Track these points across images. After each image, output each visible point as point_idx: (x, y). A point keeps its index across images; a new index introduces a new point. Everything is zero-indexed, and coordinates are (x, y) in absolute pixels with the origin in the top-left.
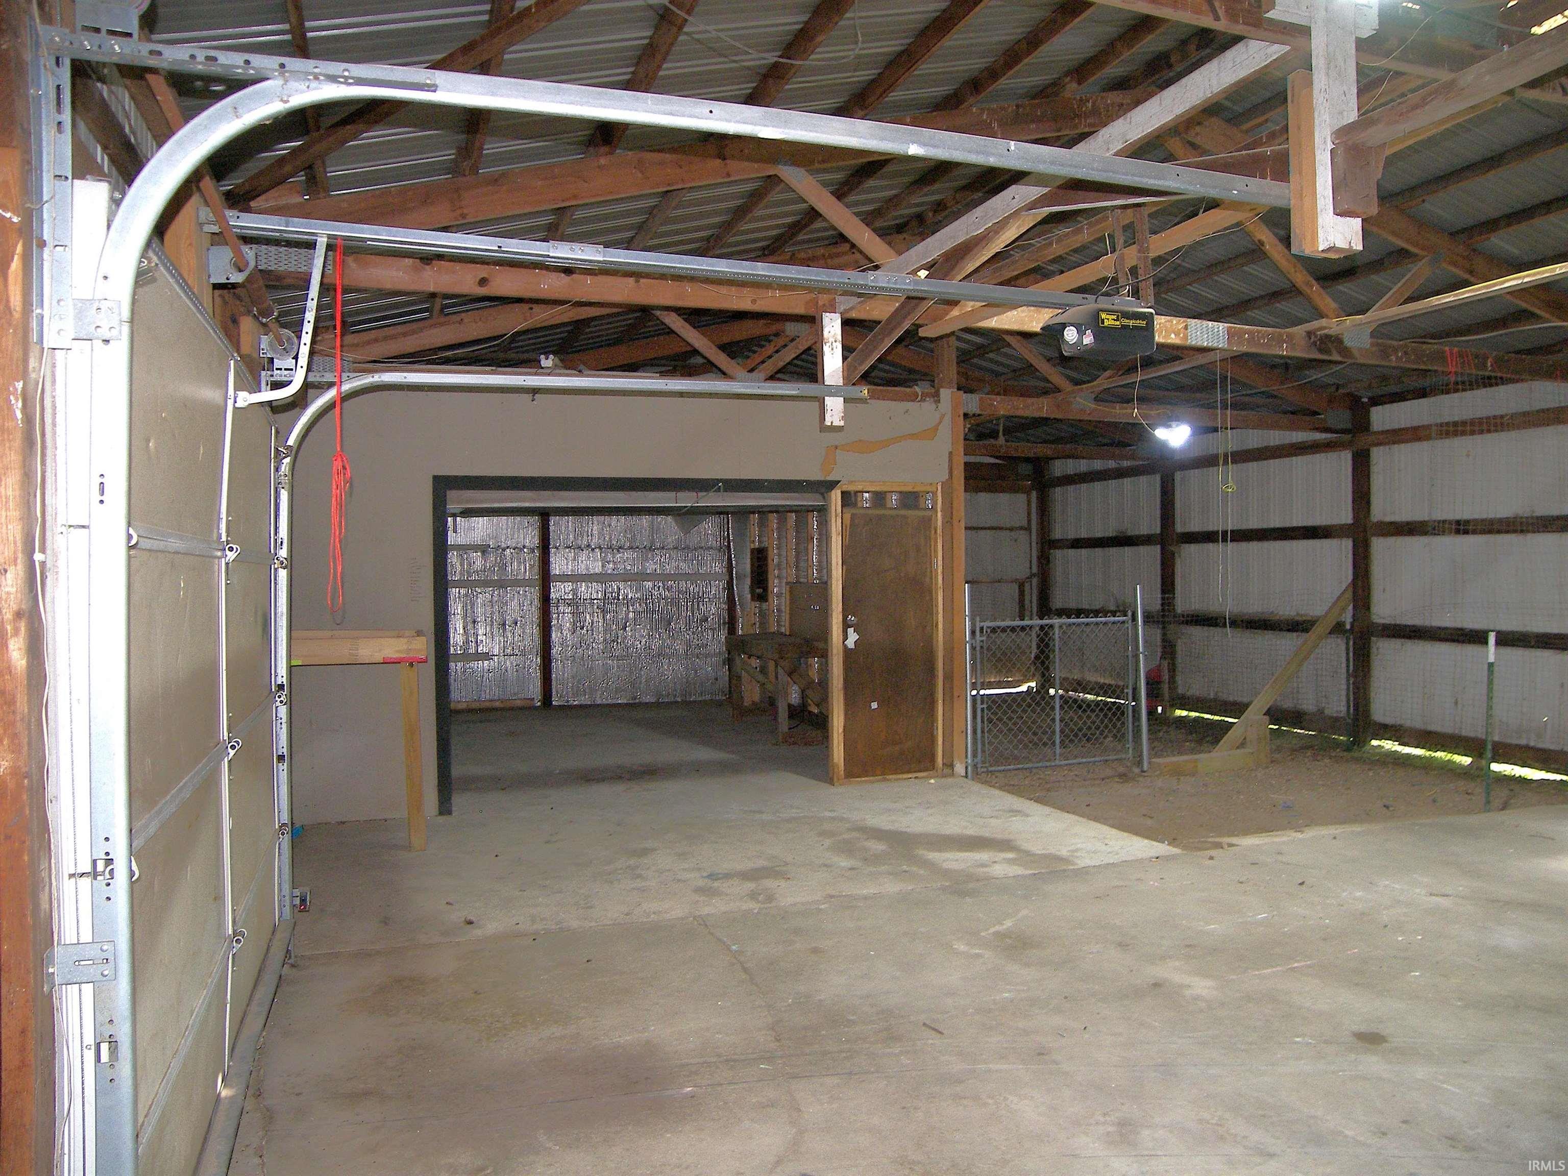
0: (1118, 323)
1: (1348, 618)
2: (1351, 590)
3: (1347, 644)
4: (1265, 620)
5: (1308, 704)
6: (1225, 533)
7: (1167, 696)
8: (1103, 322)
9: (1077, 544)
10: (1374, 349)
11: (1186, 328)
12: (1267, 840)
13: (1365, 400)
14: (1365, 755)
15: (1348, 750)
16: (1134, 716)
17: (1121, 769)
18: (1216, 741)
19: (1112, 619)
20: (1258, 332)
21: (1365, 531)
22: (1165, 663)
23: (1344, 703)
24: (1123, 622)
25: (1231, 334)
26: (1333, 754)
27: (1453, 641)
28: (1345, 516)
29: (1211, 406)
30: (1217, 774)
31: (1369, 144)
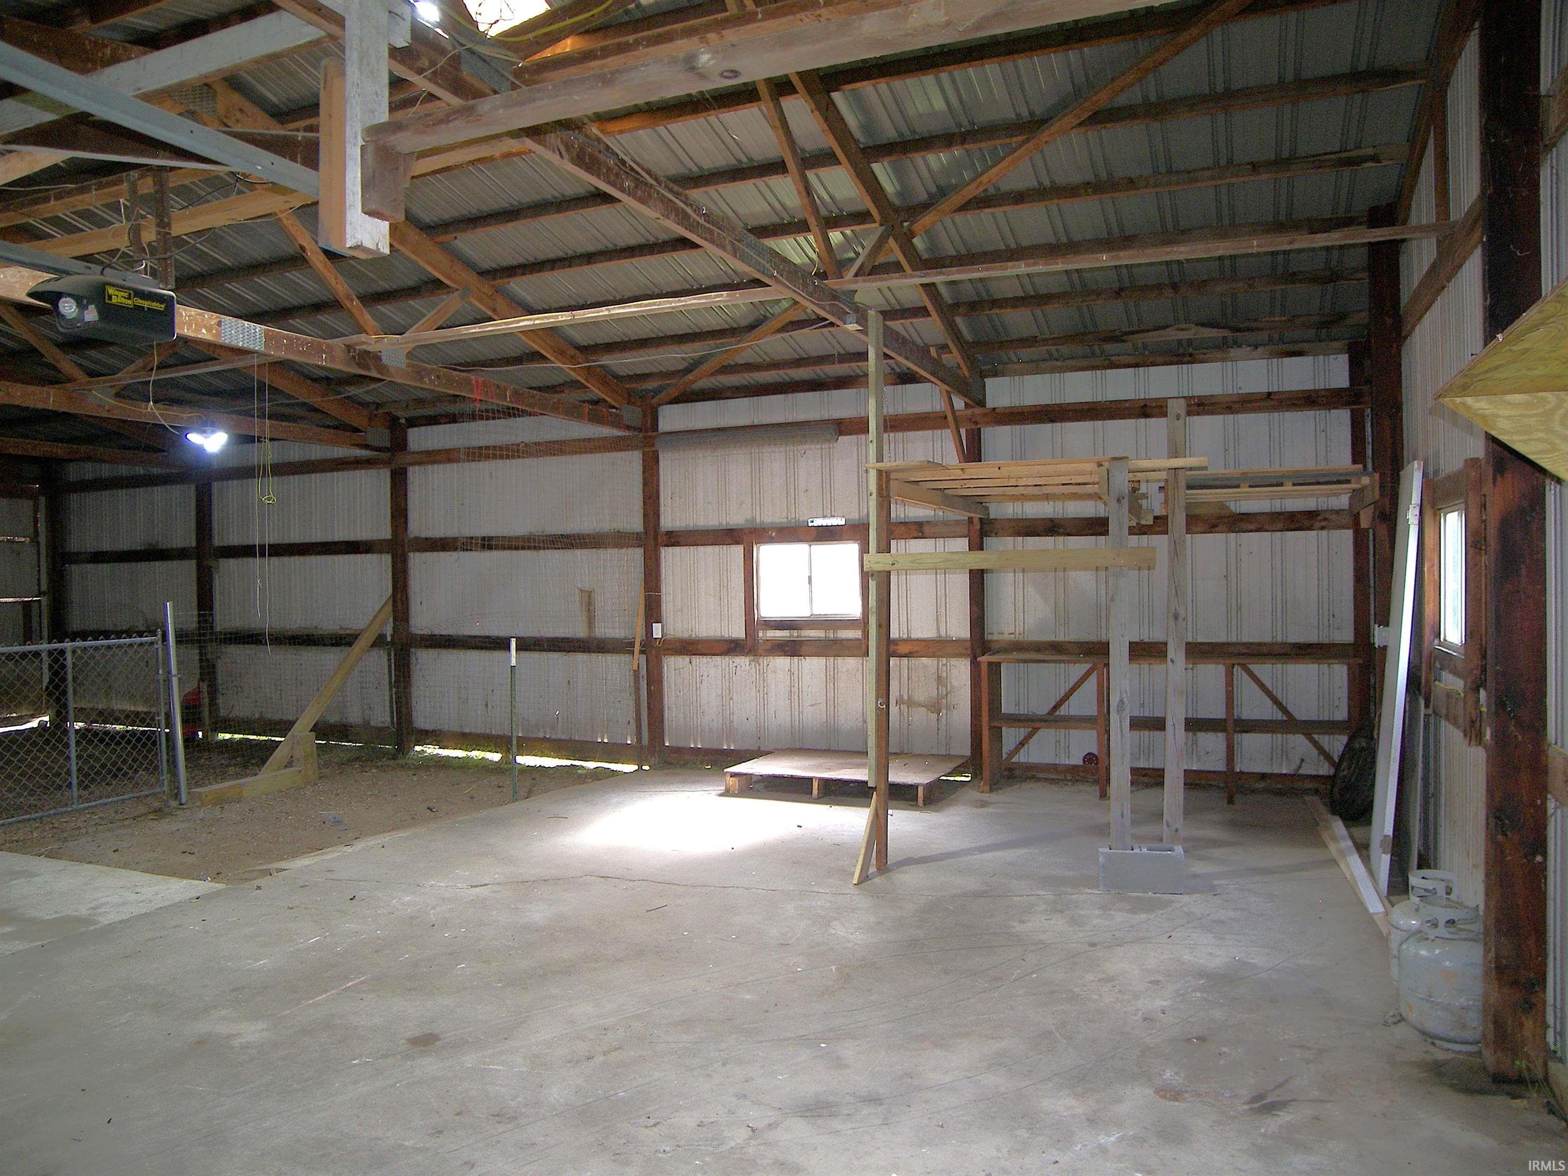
0: (129, 302)
1: (389, 631)
2: (391, 602)
3: (389, 655)
4: (308, 636)
5: (354, 716)
6: (262, 547)
7: (207, 722)
8: (110, 297)
9: (98, 557)
10: (409, 369)
11: (219, 324)
12: (317, 859)
13: (403, 421)
14: (410, 762)
15: (394, 758)
16: (168, 747)
17: (157, 804)
18: (264, 761)
19: (138, 640)
20: (298, 339)
21: (403, 546)
22: (204, 687)
23: (388, 713)
24: (152, 643)
25: (268, 337)
26: (380, 764)
27: (482, 648)
28: (385, 533)
29: (249, 414)
30: (264, 797)
31: (398, 149)
